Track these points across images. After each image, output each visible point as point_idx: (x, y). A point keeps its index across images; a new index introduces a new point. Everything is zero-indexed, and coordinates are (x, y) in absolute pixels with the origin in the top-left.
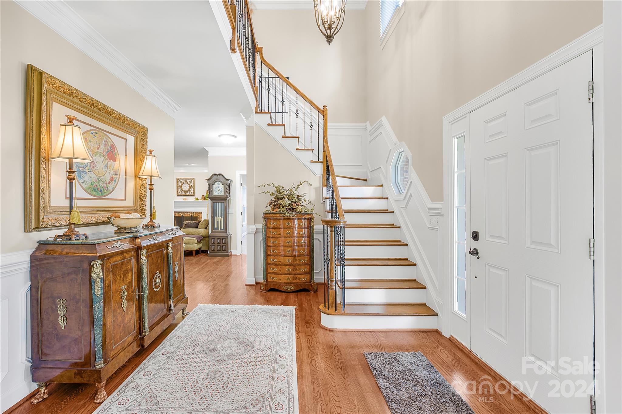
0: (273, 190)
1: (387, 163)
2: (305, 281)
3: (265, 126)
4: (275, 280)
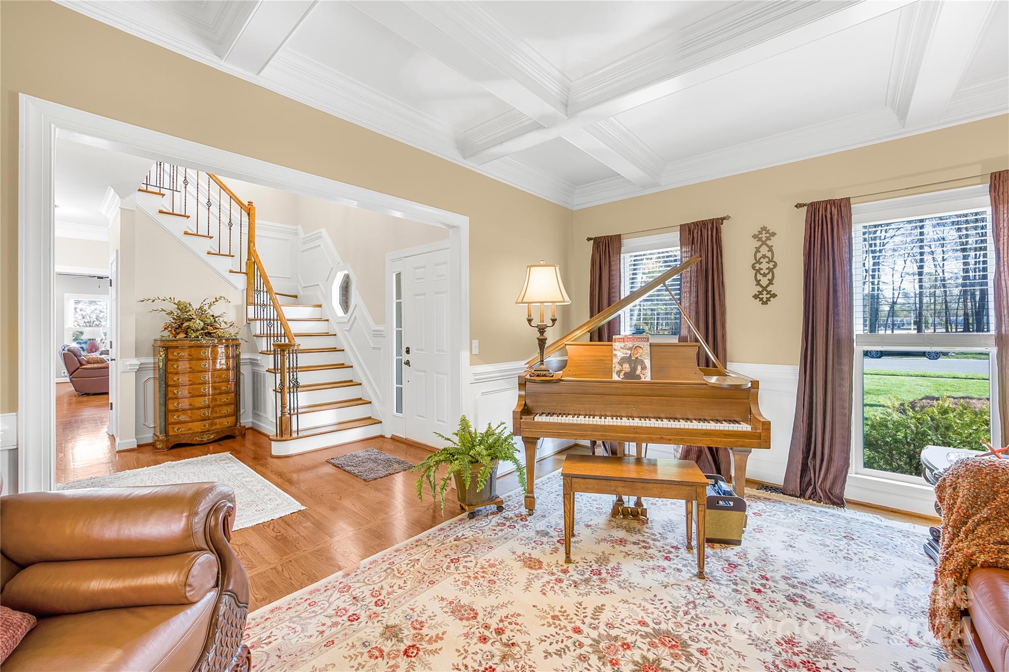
0: (172, 307)
1: (327, 281)
2: (229, 425)
3: (154, 213)
4: (183, 429)
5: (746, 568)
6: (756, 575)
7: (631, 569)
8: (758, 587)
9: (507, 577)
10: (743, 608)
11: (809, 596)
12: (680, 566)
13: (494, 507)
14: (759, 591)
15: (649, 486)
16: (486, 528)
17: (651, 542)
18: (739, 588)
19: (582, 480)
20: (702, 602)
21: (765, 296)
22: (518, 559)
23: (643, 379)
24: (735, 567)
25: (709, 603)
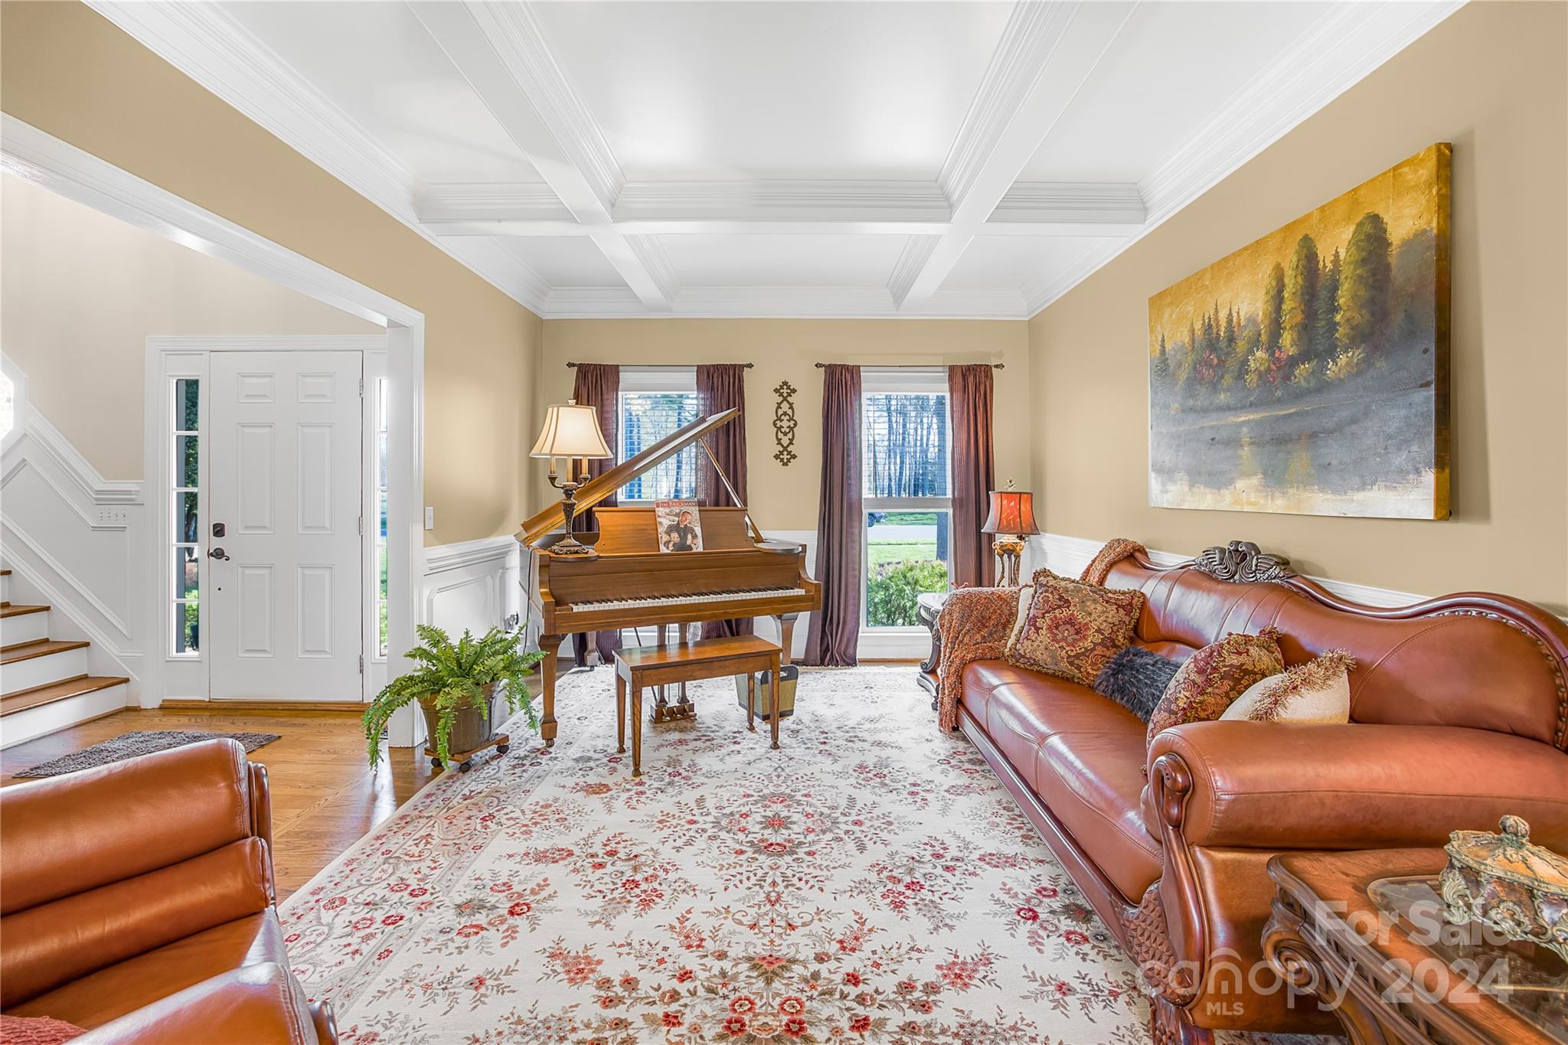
5: (806, 730)
6: (817, 733)
7: (707, 761)
8: (822, 740)
9: (576, 810)
10: (819, 758)
11: (860, 735)
12: (751, 746)
13: (493, 750)
14: (825, 743)
15: (727, 663)
16: (500, 775)
17: (712, 734)
18: (809, 745)
19: (653, 672)
20: (786, 765)
21: (785, 457)
22: (575, 791)
23: (694, 550)
24: (798, 732)
25: (791, 763)
